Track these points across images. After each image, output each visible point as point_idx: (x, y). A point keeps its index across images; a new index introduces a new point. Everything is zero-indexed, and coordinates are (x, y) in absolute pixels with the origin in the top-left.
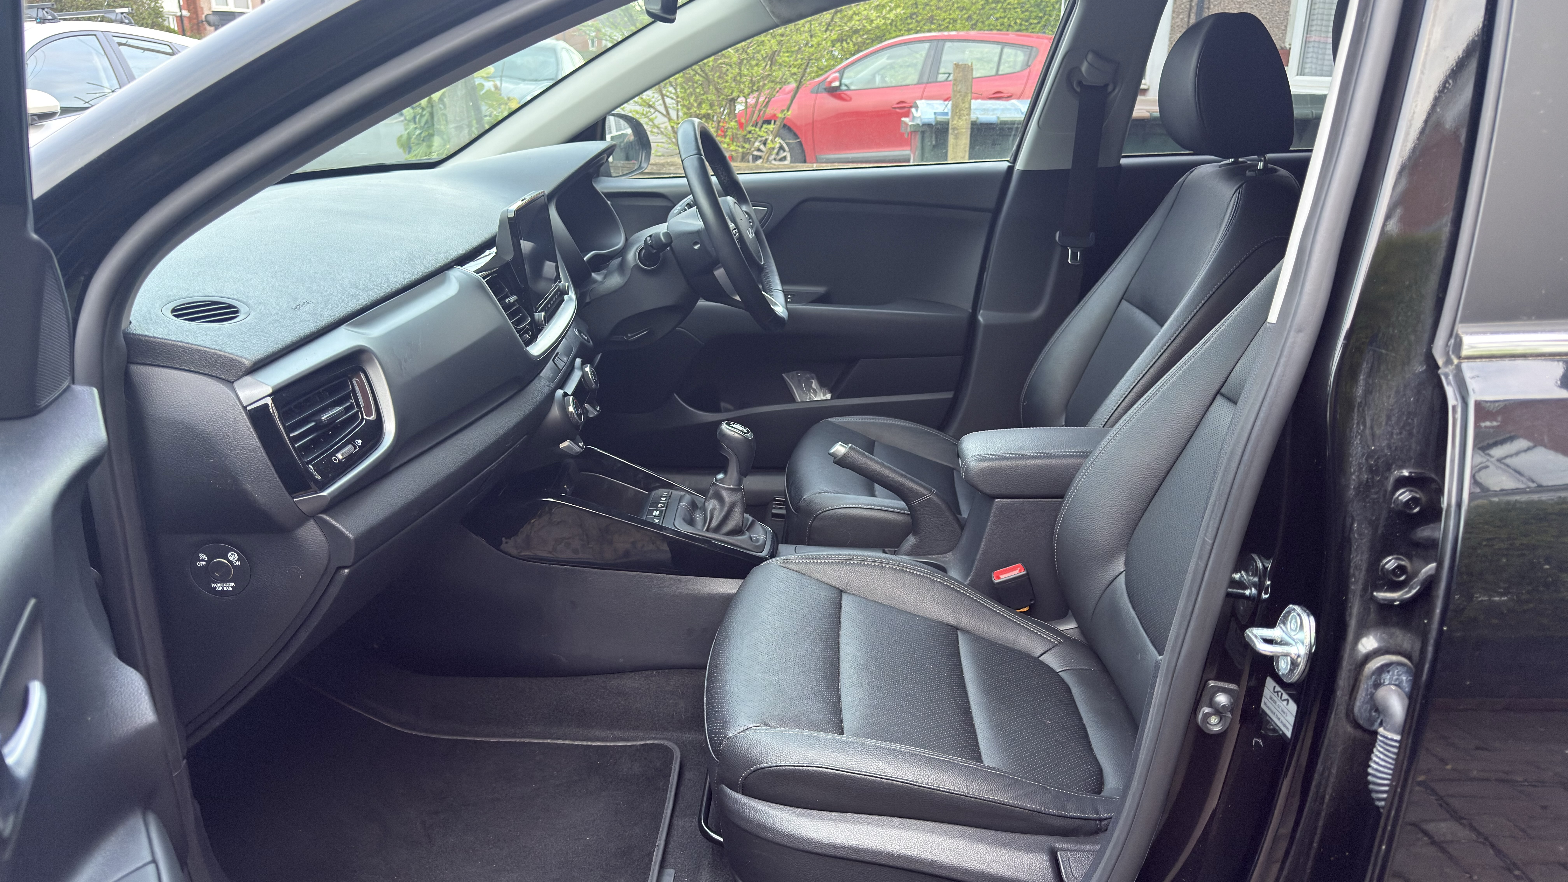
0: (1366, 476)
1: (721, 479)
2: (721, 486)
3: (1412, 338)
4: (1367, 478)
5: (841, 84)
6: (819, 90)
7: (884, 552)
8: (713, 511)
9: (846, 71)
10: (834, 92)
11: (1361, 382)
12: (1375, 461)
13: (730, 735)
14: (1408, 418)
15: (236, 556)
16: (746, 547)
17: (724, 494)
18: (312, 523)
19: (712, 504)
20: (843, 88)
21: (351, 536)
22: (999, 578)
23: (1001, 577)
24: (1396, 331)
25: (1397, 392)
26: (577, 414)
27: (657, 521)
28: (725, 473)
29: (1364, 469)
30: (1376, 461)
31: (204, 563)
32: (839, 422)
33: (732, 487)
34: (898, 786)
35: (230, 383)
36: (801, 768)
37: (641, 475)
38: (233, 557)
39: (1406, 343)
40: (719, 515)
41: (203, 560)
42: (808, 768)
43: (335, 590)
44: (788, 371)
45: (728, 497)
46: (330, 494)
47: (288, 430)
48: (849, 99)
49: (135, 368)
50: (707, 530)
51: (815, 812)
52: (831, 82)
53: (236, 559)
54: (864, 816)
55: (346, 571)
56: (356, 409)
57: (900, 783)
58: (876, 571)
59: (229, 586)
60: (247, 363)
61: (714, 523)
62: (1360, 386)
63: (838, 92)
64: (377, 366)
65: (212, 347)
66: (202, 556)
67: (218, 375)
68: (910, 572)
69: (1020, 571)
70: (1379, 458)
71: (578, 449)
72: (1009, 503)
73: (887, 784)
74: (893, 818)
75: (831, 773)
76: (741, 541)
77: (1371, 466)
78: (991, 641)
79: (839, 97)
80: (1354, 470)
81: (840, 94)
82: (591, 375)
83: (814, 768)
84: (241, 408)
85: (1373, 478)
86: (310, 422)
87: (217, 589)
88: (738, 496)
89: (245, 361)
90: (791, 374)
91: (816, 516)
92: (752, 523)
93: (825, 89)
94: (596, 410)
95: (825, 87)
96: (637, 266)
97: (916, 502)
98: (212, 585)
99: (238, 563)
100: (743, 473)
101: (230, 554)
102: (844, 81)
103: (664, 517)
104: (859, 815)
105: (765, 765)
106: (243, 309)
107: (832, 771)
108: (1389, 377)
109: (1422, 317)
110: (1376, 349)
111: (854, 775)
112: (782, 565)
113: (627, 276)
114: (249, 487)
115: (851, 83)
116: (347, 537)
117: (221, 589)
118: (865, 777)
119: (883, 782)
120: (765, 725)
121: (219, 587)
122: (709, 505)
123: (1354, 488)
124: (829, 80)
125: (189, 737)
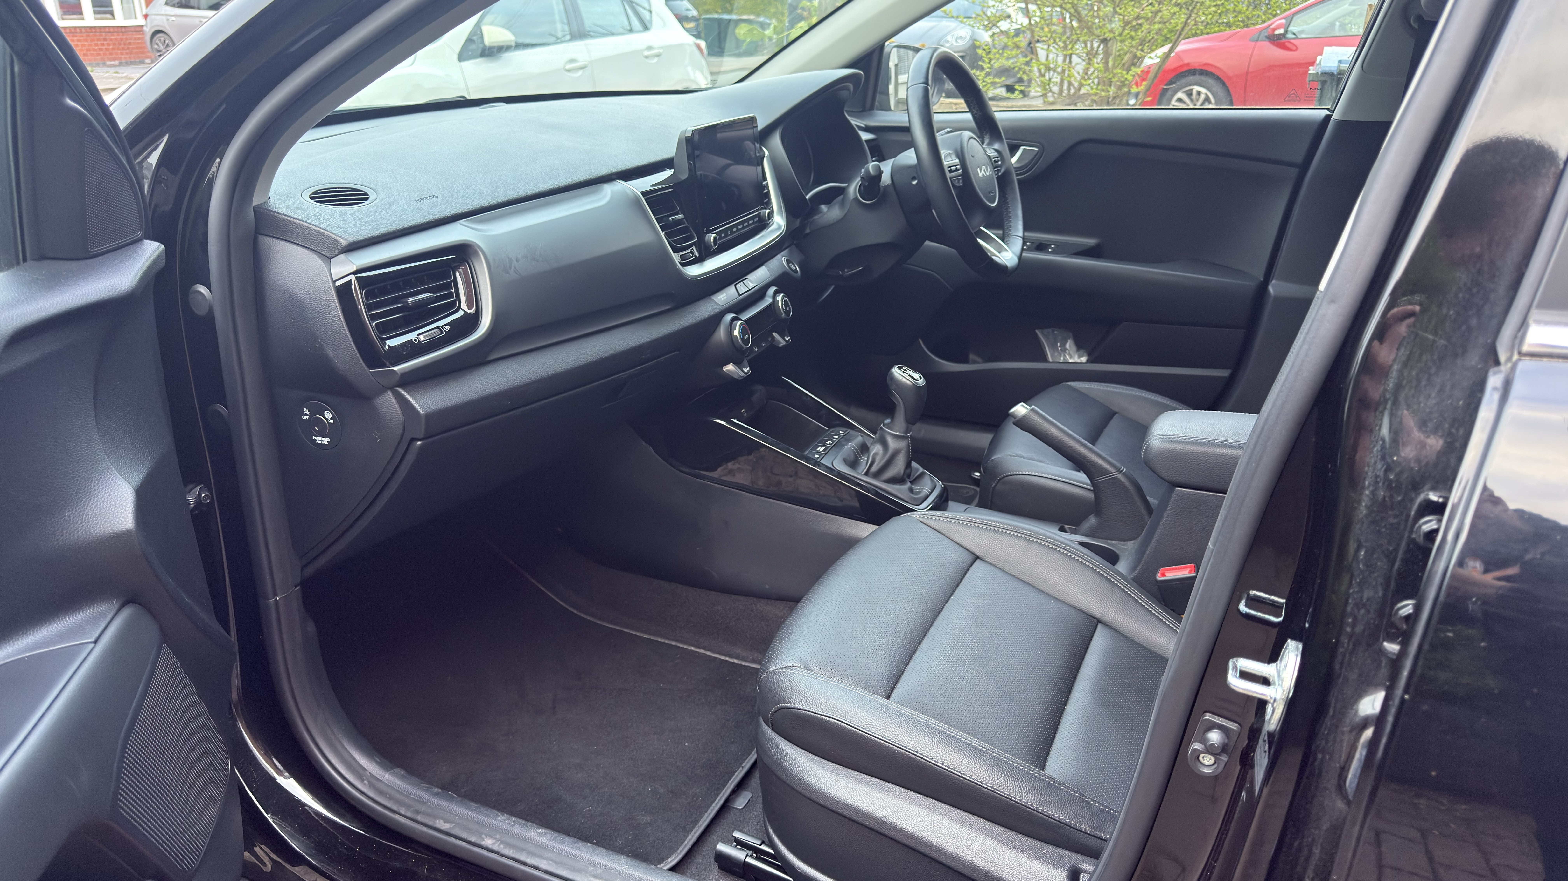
0: (1382, 493)
1: (888, 424)
2: (886, 431)
3: (1474, 322)
4: (1384, 497)
5: (1286, 31)
6: (1260, 39)
7: (1062, 530)
8: (875, 454)
9: (1295, 18)
10: (1278, 41)
11: (1394, 373)
12: (1395, 476)
13: (770, 670)
14: (1452, 426)
15: (331, 414)
16: (902, 497)
17: (890, 440)
18: (389, 394)
19: (877, 449)
20: (1290, 36)
21: (421, 412)
22: (1163, 575)
23: (1167, 574)
24: (1451, 312)
25: (1441, 391)
26: (742, 339)
27: (817, 456)
28: (893, 419)
29: (1380, 484)
30: (1398, 475)
31: (307, 417)
32: (1080, 388)
33: (897, 433)
34: (910, 758)
35: (328, 259)
36: (819, 716)
37: (823, 412)
38: (328, 415)
39: (1464, 328)
40: (881, 461)
41: (306, 415)
42: (825, 718)
43: (410, 458)
44: (1041, 328)
45: (892, 444)
46: (399, 370)
47: (369, 308)
48: (1294, 48)
49: (261, 238)
50: (866, 474)
51: (832, 764)
52: (1274, 29)
53: (330, 417)
54: (878, 780)
55: (419, 443)
56: (455, 299)
57: (913, 756)
58: (1022, 544)
59: (325, 441)
60: (344, 243)
61: (874, 468)
62: (1392, 378)
63: (1283, 40)
64: (482, 261)
65: (319, 225)
66: (306, 411)
67: (320, 251)
68: (1059, 551)
69: (1190, 572)
70: (1401, 472)
71: (742, 374)
72: (1190, 494)
73: (899, 753)
74: (907, 791)
75: (846, 728)
76: (898, 490)
77: (1391, 481)
78: (1137, 643)
79: (1283, 46)
80: (1369, 484)
81: (1284, 43)
82: (782, 304)
83: (831, 719)
84: (331, 282)
85: (1391, 497)
86: (399, 303)
87: (317, 442)
88: (903, 444)
89: (341, 240)
90: (1046, 331)
91: (1001, 479)
92: (922, 474)
93: (1266, 37)
94: (785, 340)
95: (1266, 34)
96: (856, 199)
97: (1100, 479)
98: (314, 437)
99: (332, 421)
100: (911, 421)
101: (326, 412)
102: (1291, 28)
103: (826, 454)
104: (873, 778)
105: (789, 705)
106: (372, 197)
107: (846, 726)
108: (1433, 371)
109: (1492, 297)
110: (1420, 333)
111: (867, 735)
112: (921, 520)
113: (846, 210)
114: (330, 353)
115: (1302, 32)
116: (418, 412)
117: (319, 442)
118: (878, 740)
119: (895, 750)
120: (806, 668)
121: (319, 440)
122: (873, 449)
123: (1366, 506)
124: (1272, 27)
125: (303, 567)
